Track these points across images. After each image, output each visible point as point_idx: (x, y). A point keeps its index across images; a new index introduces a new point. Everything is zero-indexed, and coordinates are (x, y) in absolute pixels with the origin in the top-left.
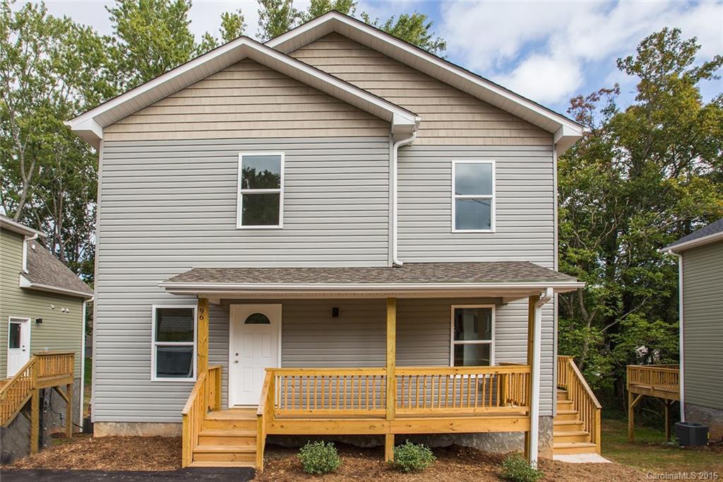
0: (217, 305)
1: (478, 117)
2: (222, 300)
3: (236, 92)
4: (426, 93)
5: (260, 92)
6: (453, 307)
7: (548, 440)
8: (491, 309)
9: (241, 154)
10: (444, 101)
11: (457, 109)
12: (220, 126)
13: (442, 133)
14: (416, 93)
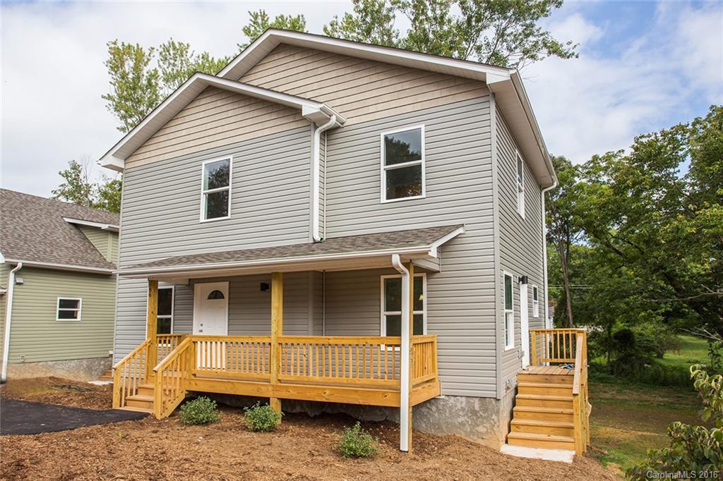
0: (186, 285)
1: (406, 85)
2: (190, 280)
3: (202, 115)
4: (357, 75)
5: (218, 110)
6: (383, 278)
7: (494, 426)
8: (422, 277)
9: (204, 163)
10: (374, 78)
11: (386, 83)
12: (191, 144)
13: (372, 109)
14: (348, 78)
